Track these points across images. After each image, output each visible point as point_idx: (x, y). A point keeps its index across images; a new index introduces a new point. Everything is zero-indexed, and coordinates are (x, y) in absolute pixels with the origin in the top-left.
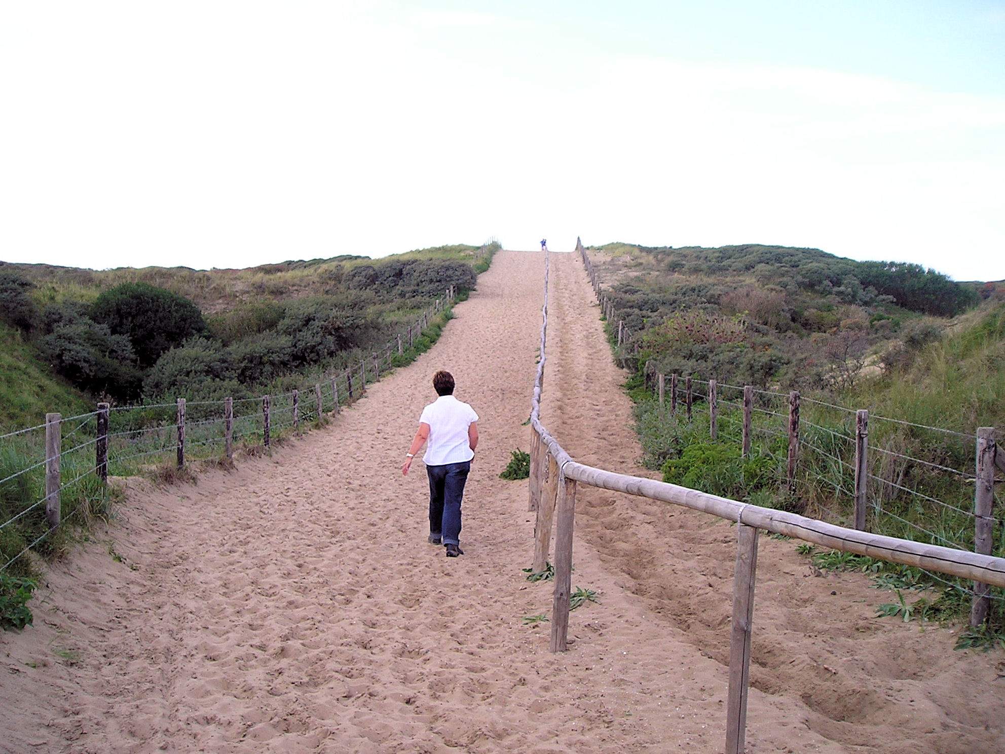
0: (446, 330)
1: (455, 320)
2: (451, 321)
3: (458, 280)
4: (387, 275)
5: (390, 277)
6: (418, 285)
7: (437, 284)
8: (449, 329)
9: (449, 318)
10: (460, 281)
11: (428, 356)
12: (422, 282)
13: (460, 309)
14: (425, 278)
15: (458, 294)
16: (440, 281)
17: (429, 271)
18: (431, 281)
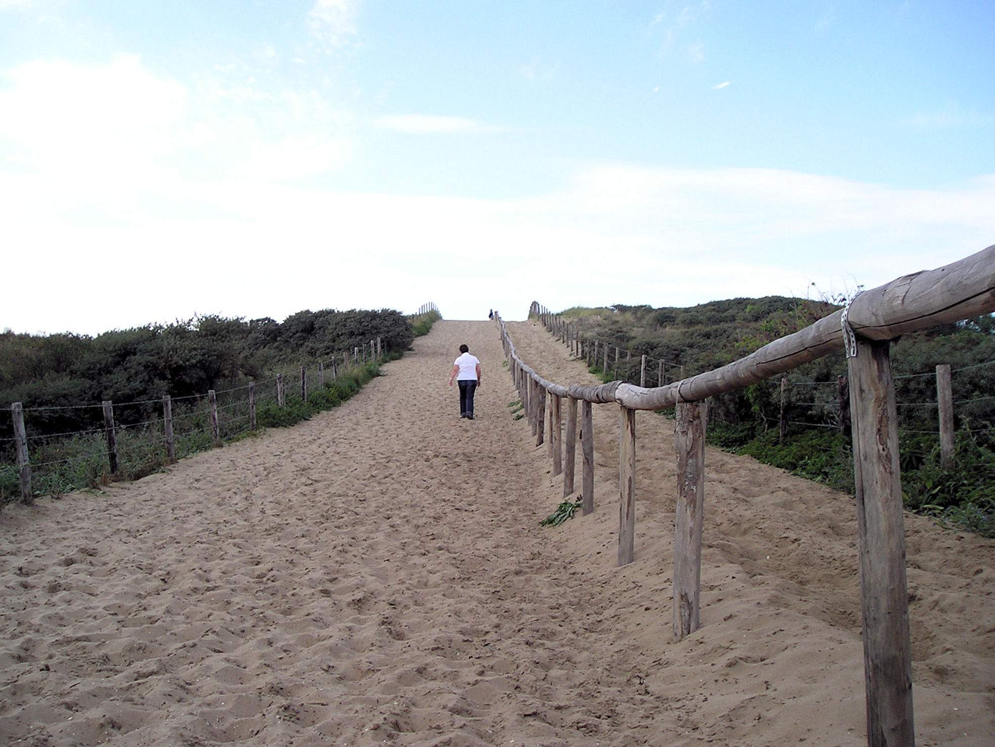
0: (369, 387)
1: (383, 378)
2: (376, 379)
3: (388, 332)
4: (293, 330)
5: (297, 332)
6: (334, 341)
7: (360, 337)
8: (373, 386)
9: (374, 374)
10: (390, 333)
11: (332, 415)
12: (338, 336)
13: (390, 367)
14: (343, 331)
15: (389, 351)
16: (363, 334)
17: (349, 320)
18: (352, 334)
